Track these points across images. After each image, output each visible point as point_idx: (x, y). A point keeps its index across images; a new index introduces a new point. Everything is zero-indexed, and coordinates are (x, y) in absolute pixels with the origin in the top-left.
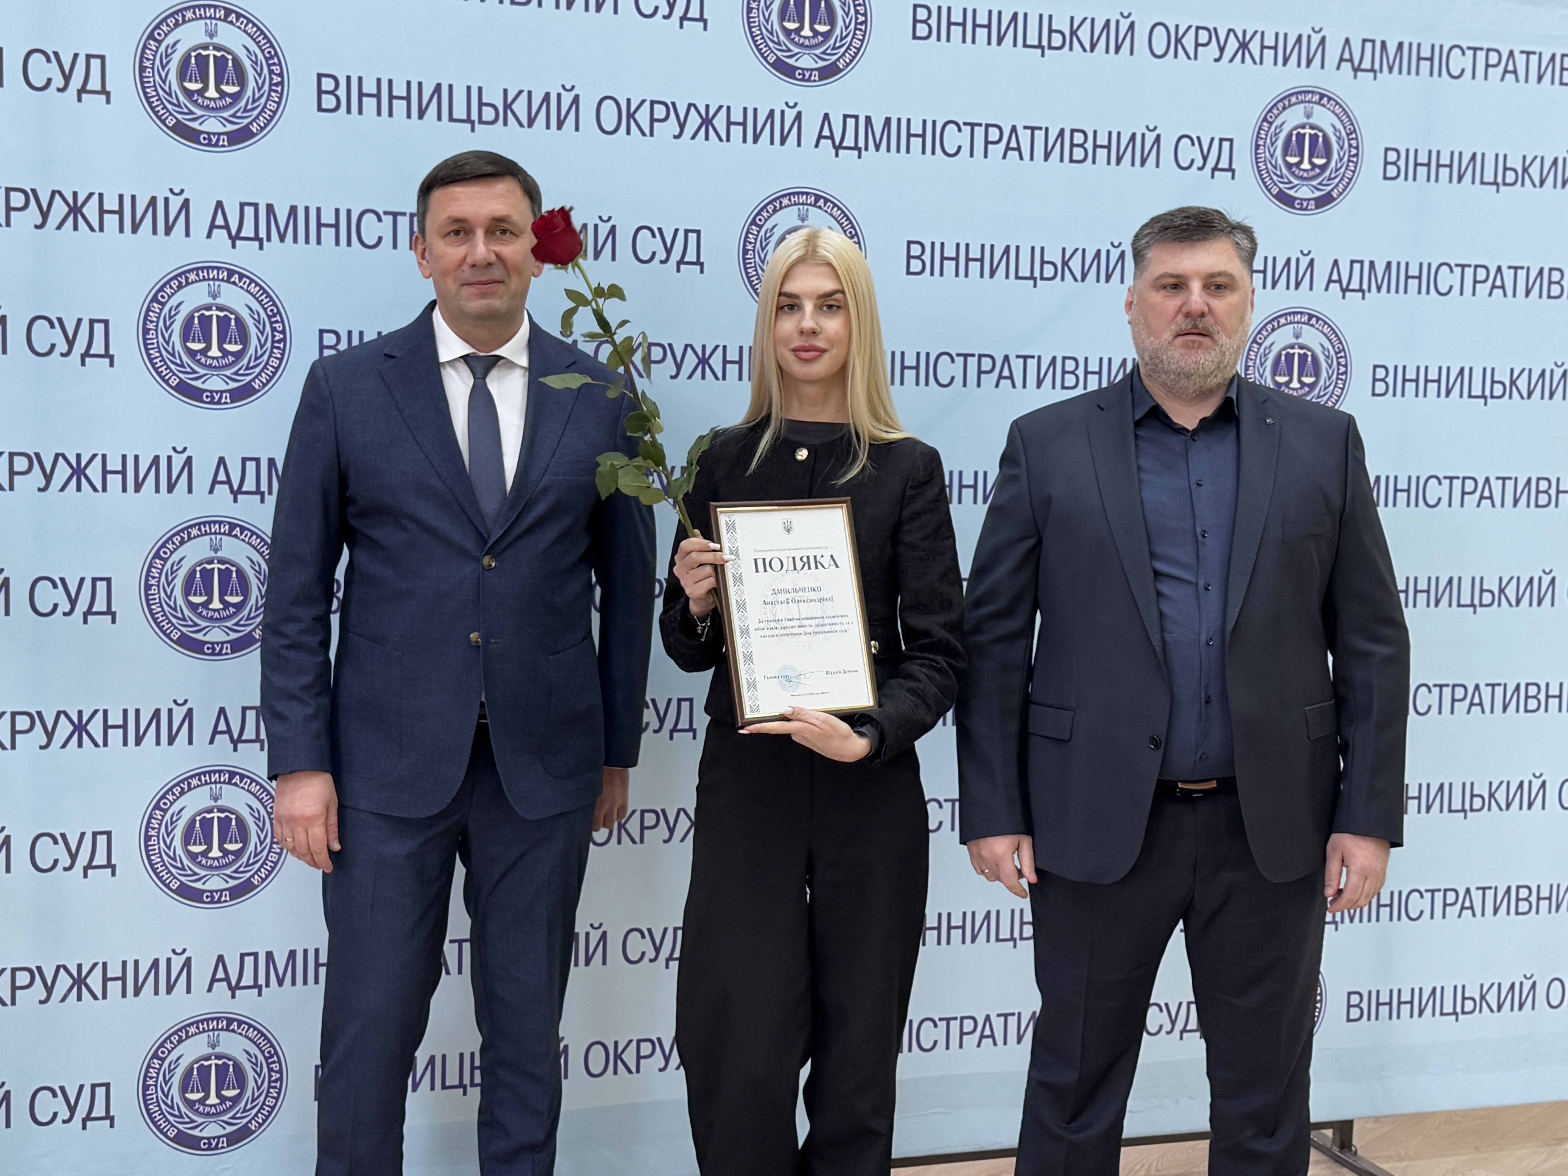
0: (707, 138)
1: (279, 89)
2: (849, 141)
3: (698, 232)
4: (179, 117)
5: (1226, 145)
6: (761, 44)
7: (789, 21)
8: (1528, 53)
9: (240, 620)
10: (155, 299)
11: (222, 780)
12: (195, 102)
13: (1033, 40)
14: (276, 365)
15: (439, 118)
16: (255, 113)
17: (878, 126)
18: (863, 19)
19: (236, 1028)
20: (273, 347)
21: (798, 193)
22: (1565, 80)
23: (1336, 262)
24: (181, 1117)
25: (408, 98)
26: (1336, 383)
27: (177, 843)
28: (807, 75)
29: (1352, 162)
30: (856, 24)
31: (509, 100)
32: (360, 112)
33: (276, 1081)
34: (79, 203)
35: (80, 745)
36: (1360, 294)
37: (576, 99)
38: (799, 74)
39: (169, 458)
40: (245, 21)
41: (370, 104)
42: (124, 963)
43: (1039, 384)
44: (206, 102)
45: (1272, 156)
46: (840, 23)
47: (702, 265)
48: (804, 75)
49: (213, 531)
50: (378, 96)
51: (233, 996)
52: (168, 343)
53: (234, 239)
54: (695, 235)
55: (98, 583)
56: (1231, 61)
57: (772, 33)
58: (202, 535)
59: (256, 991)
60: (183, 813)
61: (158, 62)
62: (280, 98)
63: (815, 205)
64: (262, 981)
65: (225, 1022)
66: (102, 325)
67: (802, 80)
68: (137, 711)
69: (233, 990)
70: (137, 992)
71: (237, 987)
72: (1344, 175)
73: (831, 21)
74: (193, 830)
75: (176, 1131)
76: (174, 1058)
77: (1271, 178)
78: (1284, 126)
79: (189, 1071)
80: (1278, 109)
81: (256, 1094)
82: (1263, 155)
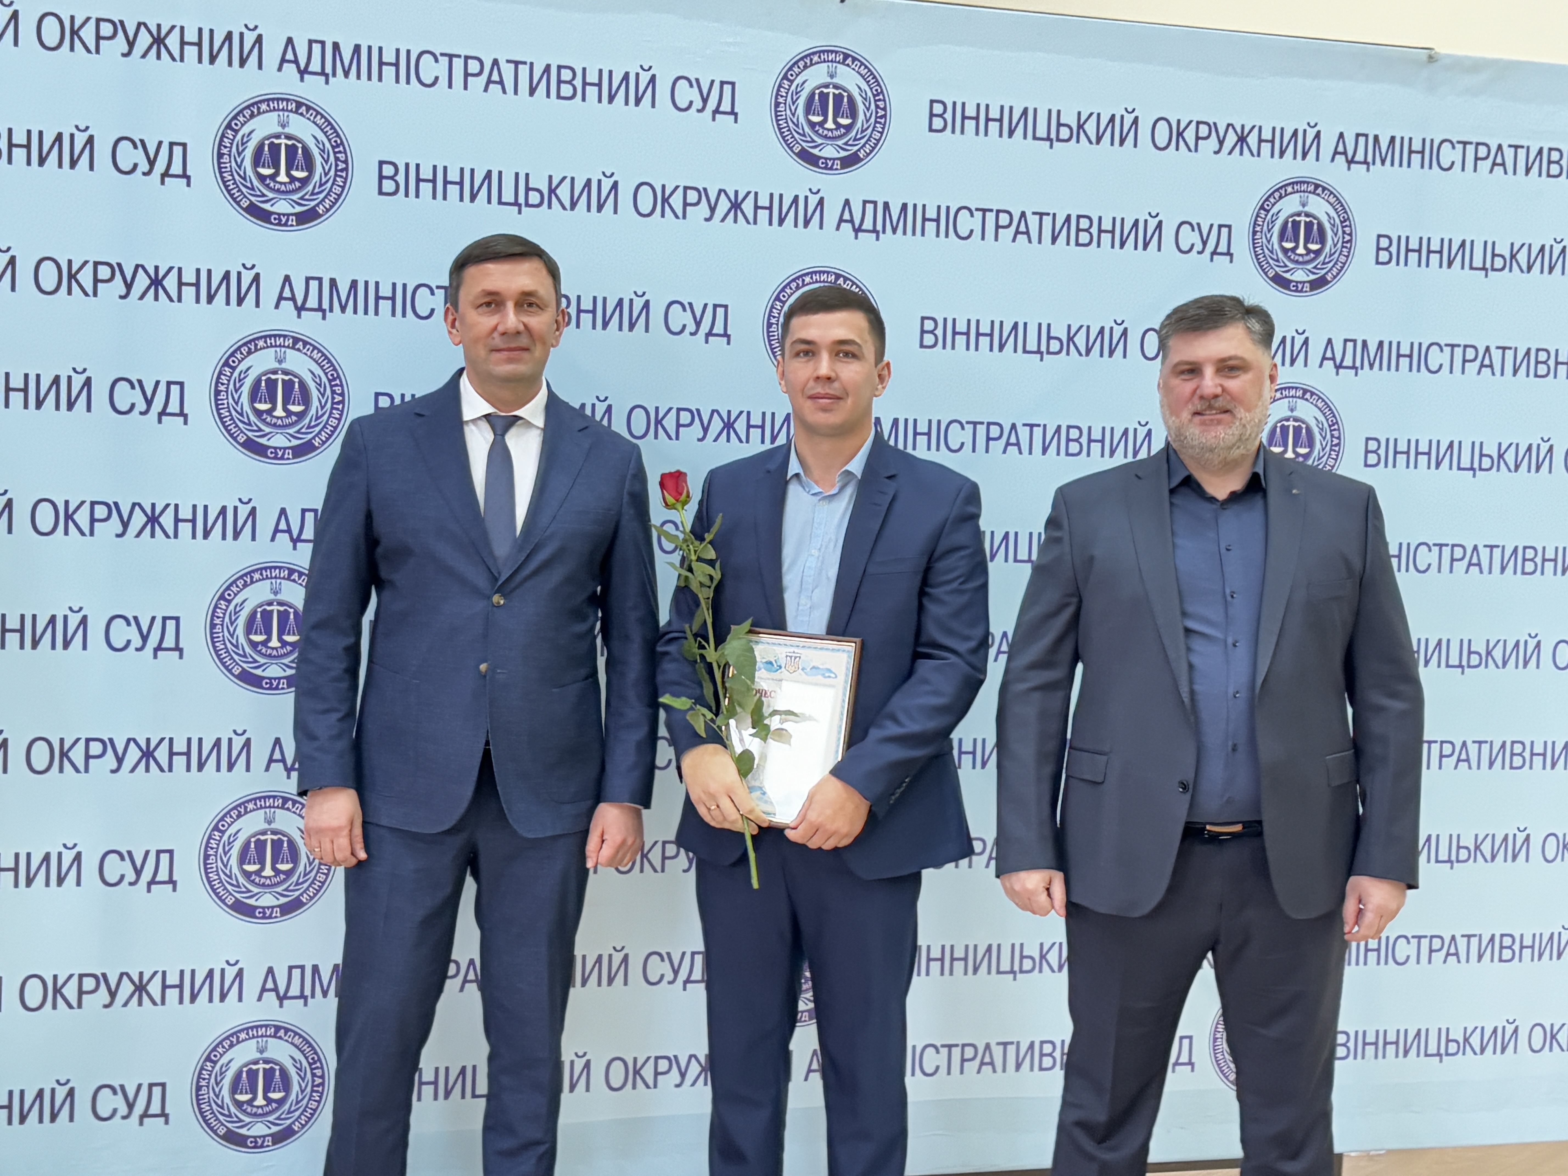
0: (735, 221)
1: (344, 174)
2: (868, 224)
3: (726, 307)
4: (253, 199)
5: (1225, 231)
6: (787, 135)
7: (814, 114)
8: (1516, 147)
10: (226, 364)
11: (276, 804)
12: (267, 186)
13: (1042, 132)
14: (334, 425)
15: (489, 201)
16: (322, 196)
17: (895, 211)
18: (883, 113)
19: (283, 1035)
20: (332, 408)
21: (820, 272)
22: (1551, 172)
23: (1330, 341)
24: (230, 1116)
25: (461, 183)
26: (1330, 454)
27: (234, 862)
28: (830, 164)
29: (1346, 247)
30: (876, 117)
31: (554, 185)
32: (417, 196)
33: (318, 1086)
34: (161, 275)
35: (148, 770)
36: (1353, 371)
37: (615, 186)
38: (822, 163)
39: (236, 508)
40: (314, 113)
41: (426, 188)
42: (182, 972)
43: (1044, 451)
44: (277, 186)
45: (1269, 242)
46: (861, 117)
47: (728, 337)
48: (827, 164)
49: (274, 575)
50: (434, 181)
51: (281, 1006)
52: (237, 404)
53: (300, 309)
54: (723, 310)
55: (168, 622)
56: (1230, 153)
57: (797, 126)
58: (263, 579)
59: (302, 1001)
60: (239, 834)
61: (234, 149)
62: (345, 183)
63: (835, 283)
64: (308, 992)
65: (273, 1030)
66: (178, 387)
67: (825, 168)
68: (200, 740)
69: (281, 999)
70: (193, 999)
71: (286, 997)
72: (1337, 260)
73: (853, 114)
74: (248, 851)
75: (225, 1129)
76: (226, 1061)
77: (1268, 262)
78: (1280, 214)
79: (239, 1074)
80: (1275, 198)
81: (300, 1097)
82: (1260, 241)
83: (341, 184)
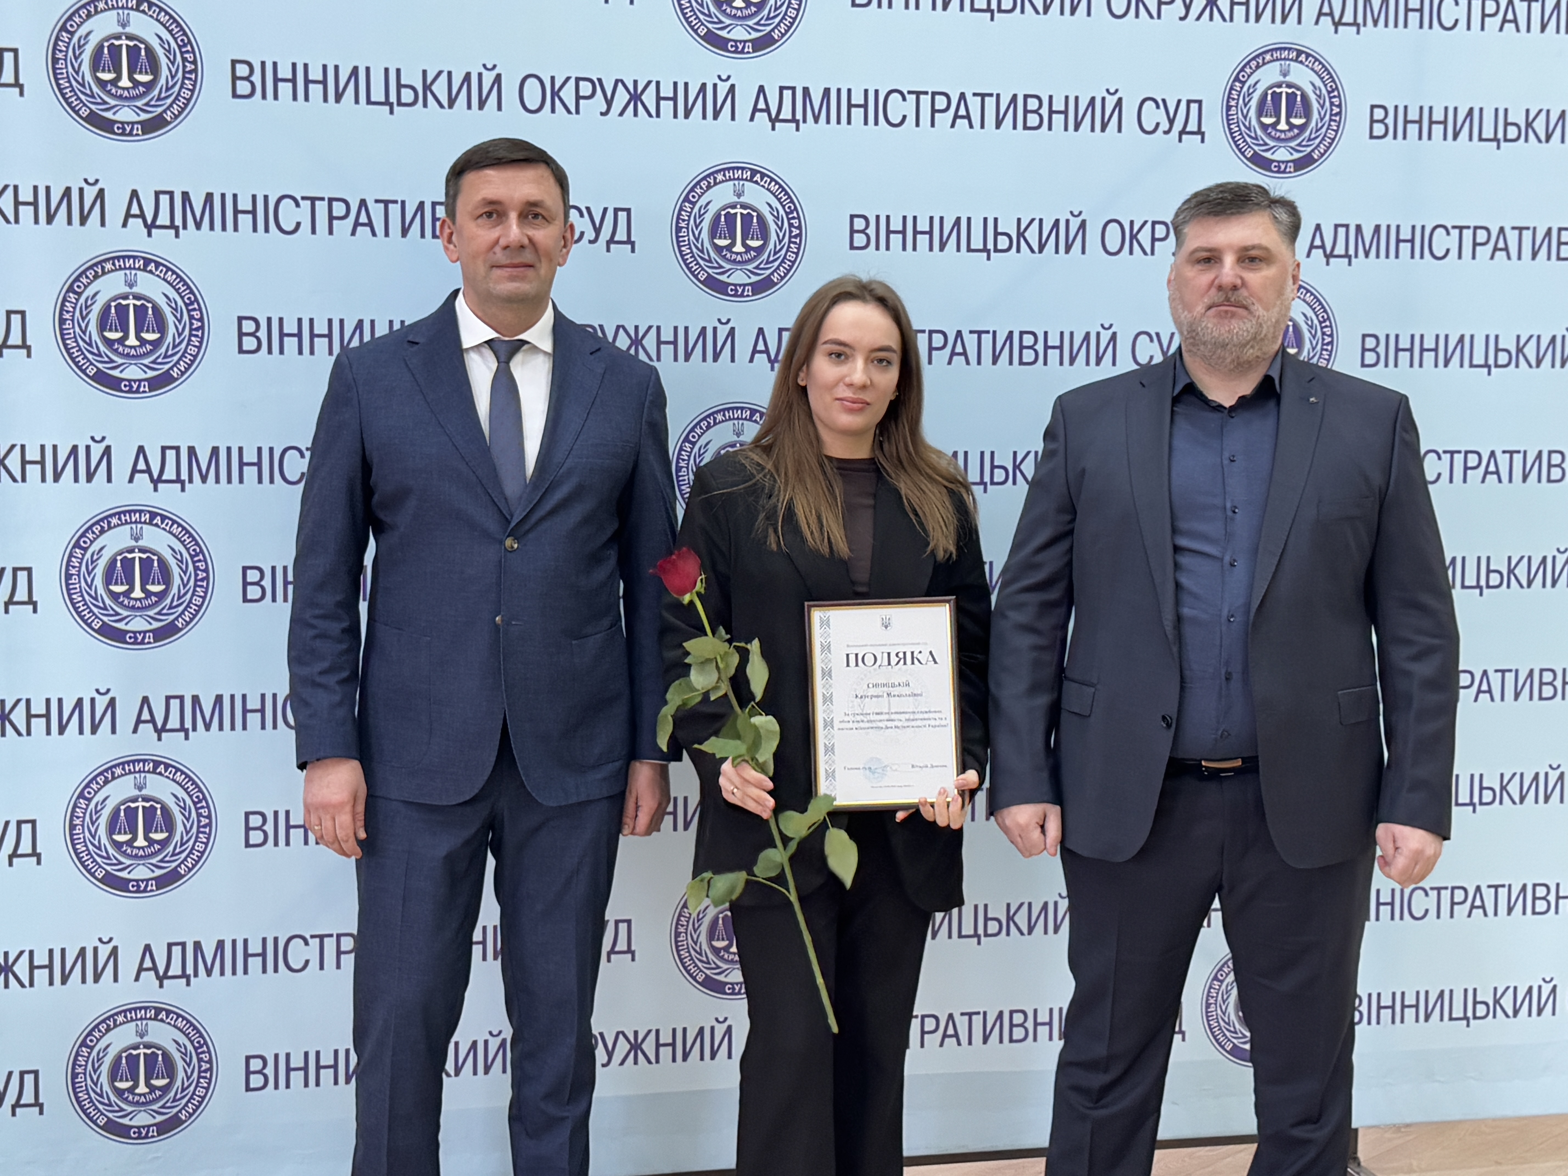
0: (636, 115)
1: (193, 76)
2: (786, 114)
3: (628, 211)
4: (93, 107)
5: (1194, 107)
6: (691, 16)
9: (163, 609)
10: (70, 289)
11: (146, 769)
12: (109, 92)
13: (981, 4)
14: (194, 353)
15: (357, 101)
16: (169, 101)
17: (816, 97)
19: (164, 1018)
20: (191, 335)
21: (733, 168)
23: (1318, 227)
24: (110, 1105)
25: (324, 82)
26: (1321, 354)
27: (102, 832)
28: (740, 47)
29: (1335, 121)
31: (429, 80)
32: (276, 97)
35: (4, 734)
36: (1346, 260)
37: (498, 79)
38: (732, 46)
39: (88, 448)
40: (157, 10)
41: (285, 89)
42: (51, 951)
43: (995, 360)
44: (120, 92)
45: (1245, 117)
47: (633, 244)
48: (737, 47)
49: (133, 519)
50: (293, 81)
51: (161, 986)
52: (84, 333)
53: (150, 227)
54: (625, 213)
55: (19, 573)
56: (1198, 18)
57: (702, 6)
58: (122, 524)
59: (184, 981)
60: (107, 802)
61: (70, 54)
62: (194, 86)
63: (751, 180)
64: (190, 971)
65: (153, 1012)
66: (19, 316)
67: (735, 52)
68: (60, 701)
69: (161, 979)
70: (64, 980)
71: (166, 976)
72: (1325, 135)
74: (118, 819)
75: (106, 1119)
76: (103, 1046)
77: (1245, 141)
78: (1258, 86)
79: (118, 1059)
80: (1251, 68)
81: (186, 1084)
82: (1235, 117)
83: (191, 87)
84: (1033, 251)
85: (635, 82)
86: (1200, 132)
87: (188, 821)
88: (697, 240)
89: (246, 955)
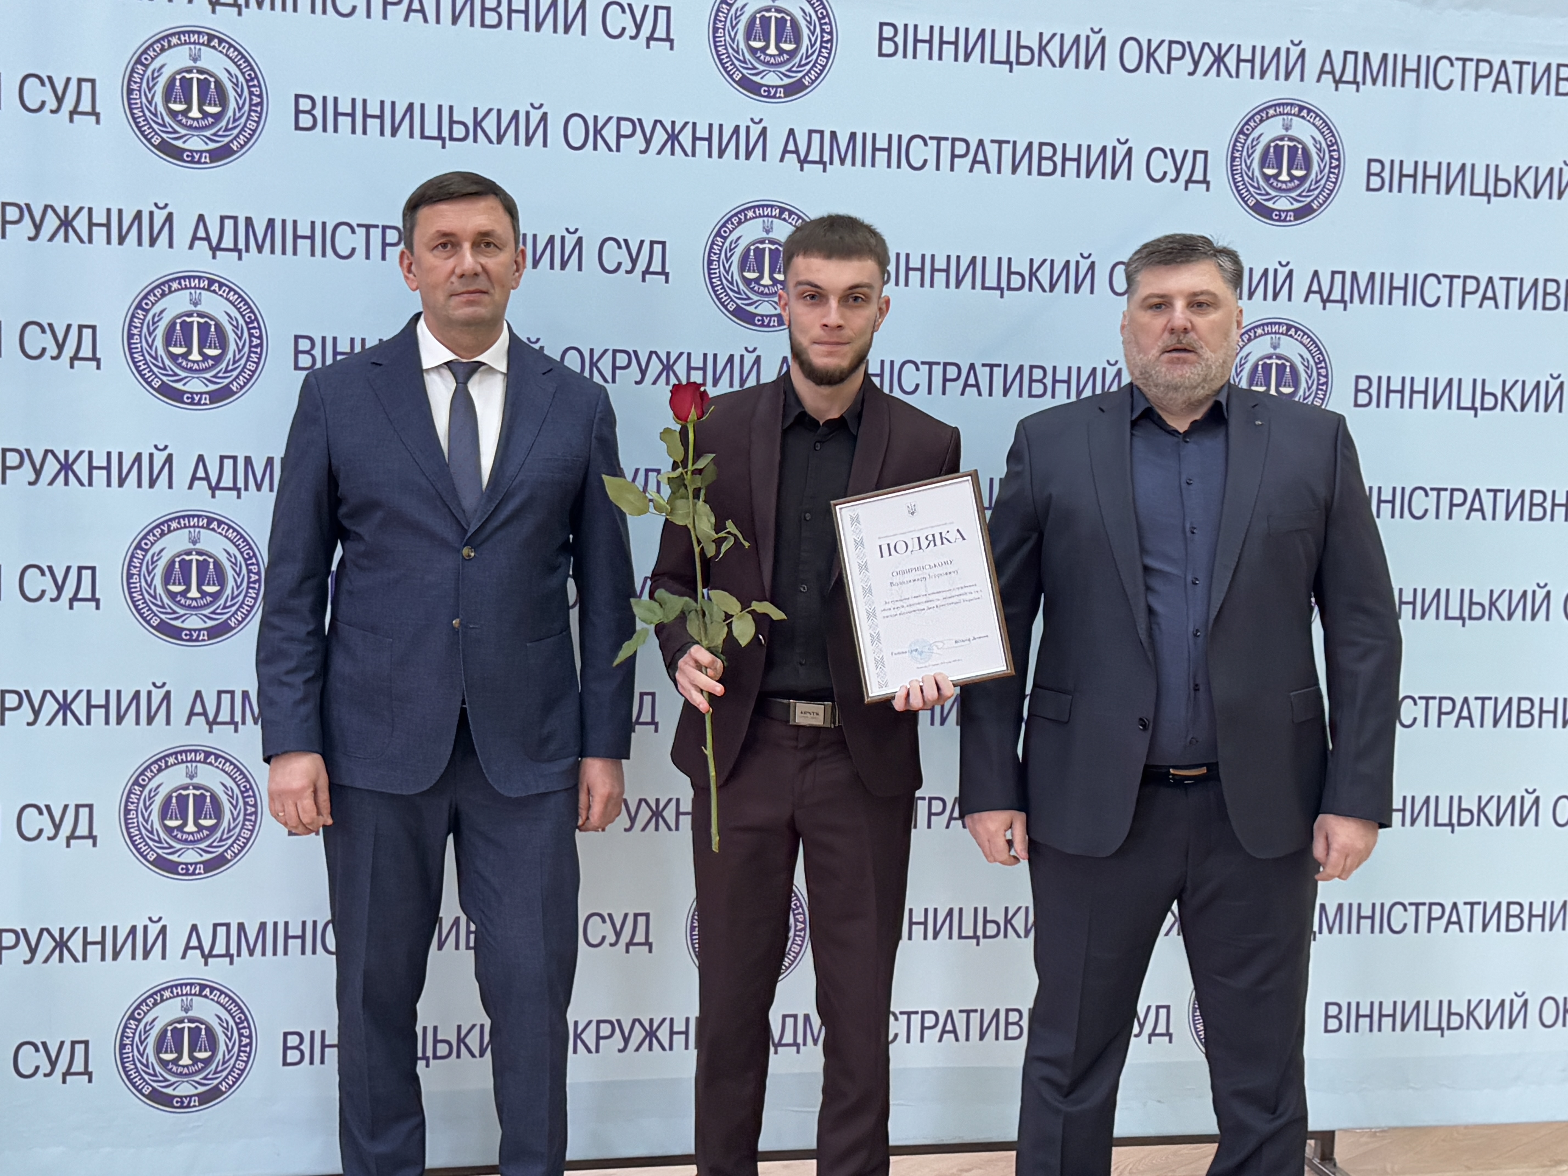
0: (673, 153)
1: (259, 109)
2: (814, 156)
3: (663, 244)
4: (164, 136)
5: (1200, 157)
7: (755, 40)
8: (1521, 64)
9: (217, 608)
10: (139, 306)
11: (198, 759)
12: (179, 122)
13: (1000, 55)
14: (253, 369)
15: (411, 135)
16: (236, 132)
17: (843, 141)
18: (829, 37)
19: (208, 994)
20: (250, 352)
21: (763, 206)
22: (1561, 91)
23: (1316, 274)
24: (155, 1075)
25: (381, 117)
26: (1317, 393)
27: (155, 817)
28: (773, 92)
29: (1333, 173)
30: (822, 42)
31: (479, 119)
32: (336, 130)
33: (245, 1046)
34: (71, 216)
35: (65, 723)
36: (1342, 305)
37: (544, 117)
38: (765, 91)
39: (151, 456)
40: (227, 46)
41: (345, 122)
42: (104, 929)
43: (1006, 392)
45: (1249, 169)
46: (806, 42)
47: (667, 275)
48: (770, 92)
49: (192, 524)
50: (353, 115)
51: (206, 964)
52: (151, 347)
53: (215, 249)
54: (660, 246)
55: (84, 572)
56: (1206, 74)
57: (737, 52)
58: (181, 528)
59: (228, 959)
60: (160, 789)
61: (144, 85)
62: (260, 118)
63: (779, 218)
64: (233, 950)
65: (198, 988)
66: (90, 331)
67: (768, 97)
68: (119, 693)
69: (206, 957)
70: (116, 956)
71: (211, 955)
72: (1324, 187)
73: (798, 40)
74: (170, 805)
75: (150, 1088)
76: (150, 1020)
77: (1248, 190)
78: (1261, 139)
79: (163, 1033)
80: (1255, 122)
81: (227, 1057)
82: (1239, 167)
83: (256, 119)
84: (1044, 290)
85: (673, 123)
86: (1205, 181)
87: (235, 809)
88: (727, 272)
89: (287, 937)
